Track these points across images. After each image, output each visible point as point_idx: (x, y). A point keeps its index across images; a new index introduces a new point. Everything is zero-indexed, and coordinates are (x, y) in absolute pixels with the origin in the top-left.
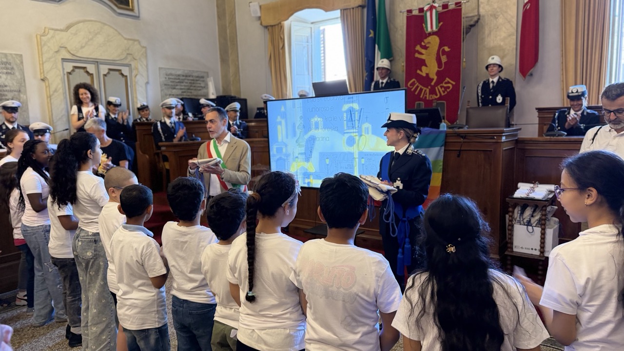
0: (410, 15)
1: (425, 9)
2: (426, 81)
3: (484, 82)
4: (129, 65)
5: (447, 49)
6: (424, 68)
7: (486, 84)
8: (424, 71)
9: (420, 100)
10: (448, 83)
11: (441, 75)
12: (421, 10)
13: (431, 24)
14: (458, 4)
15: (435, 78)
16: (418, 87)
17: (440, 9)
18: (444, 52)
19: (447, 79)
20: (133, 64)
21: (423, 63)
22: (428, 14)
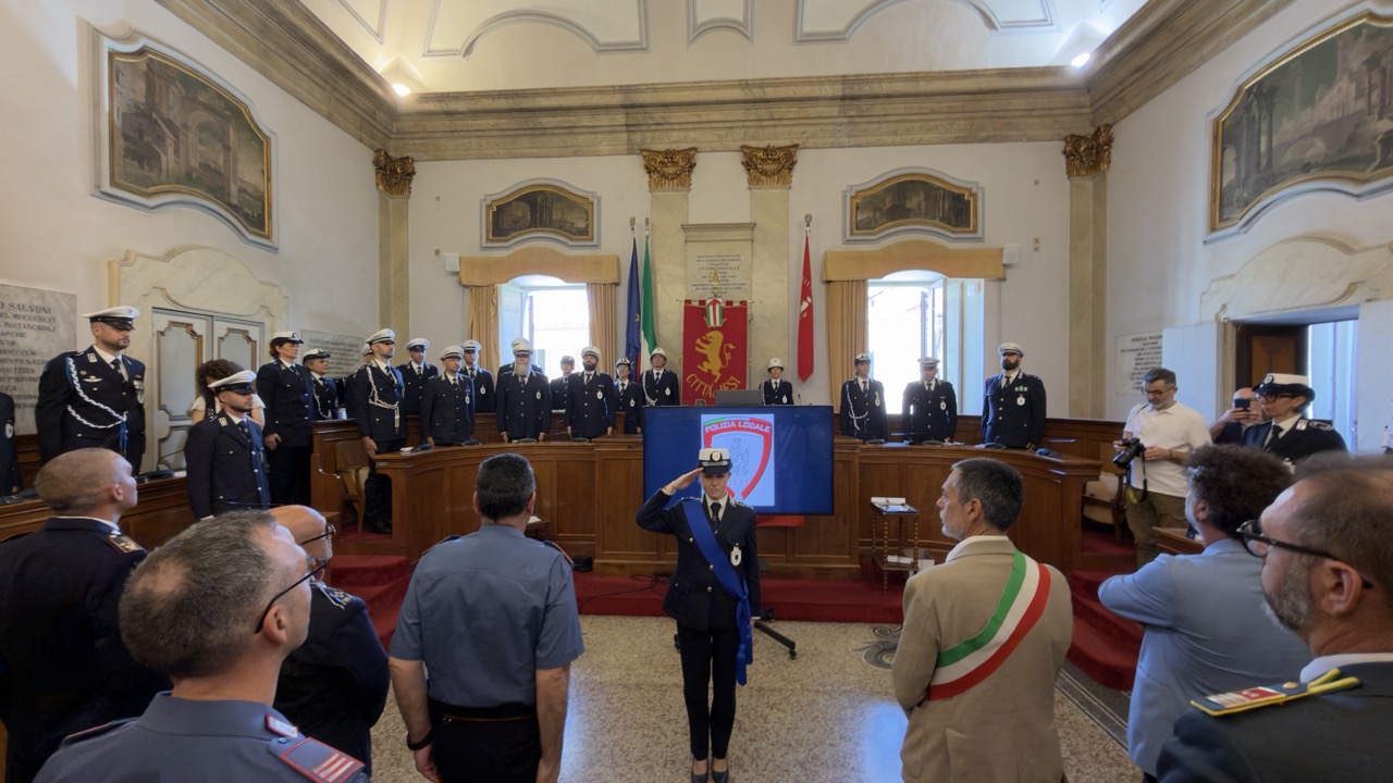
0: (689, 305)
1: (708, 302)
2: (708, 377)
3: (766, 383)
4: (260, 324)
5: (731, 346)
6: (705, 363)
7: (768, 385)
8: (706, 367)
9: (700, 396)
10: (733, 381)
11: (725, 373)
12: (702, 302)
13: (714, 318)
14: (743, 303)
15: (719, 375)
16: (698, 383)
17: (723, 305)
18: (728, 350)
19: (732, 378)
20: (267, 322)
21: (704, 358)
22: (711, 308)
